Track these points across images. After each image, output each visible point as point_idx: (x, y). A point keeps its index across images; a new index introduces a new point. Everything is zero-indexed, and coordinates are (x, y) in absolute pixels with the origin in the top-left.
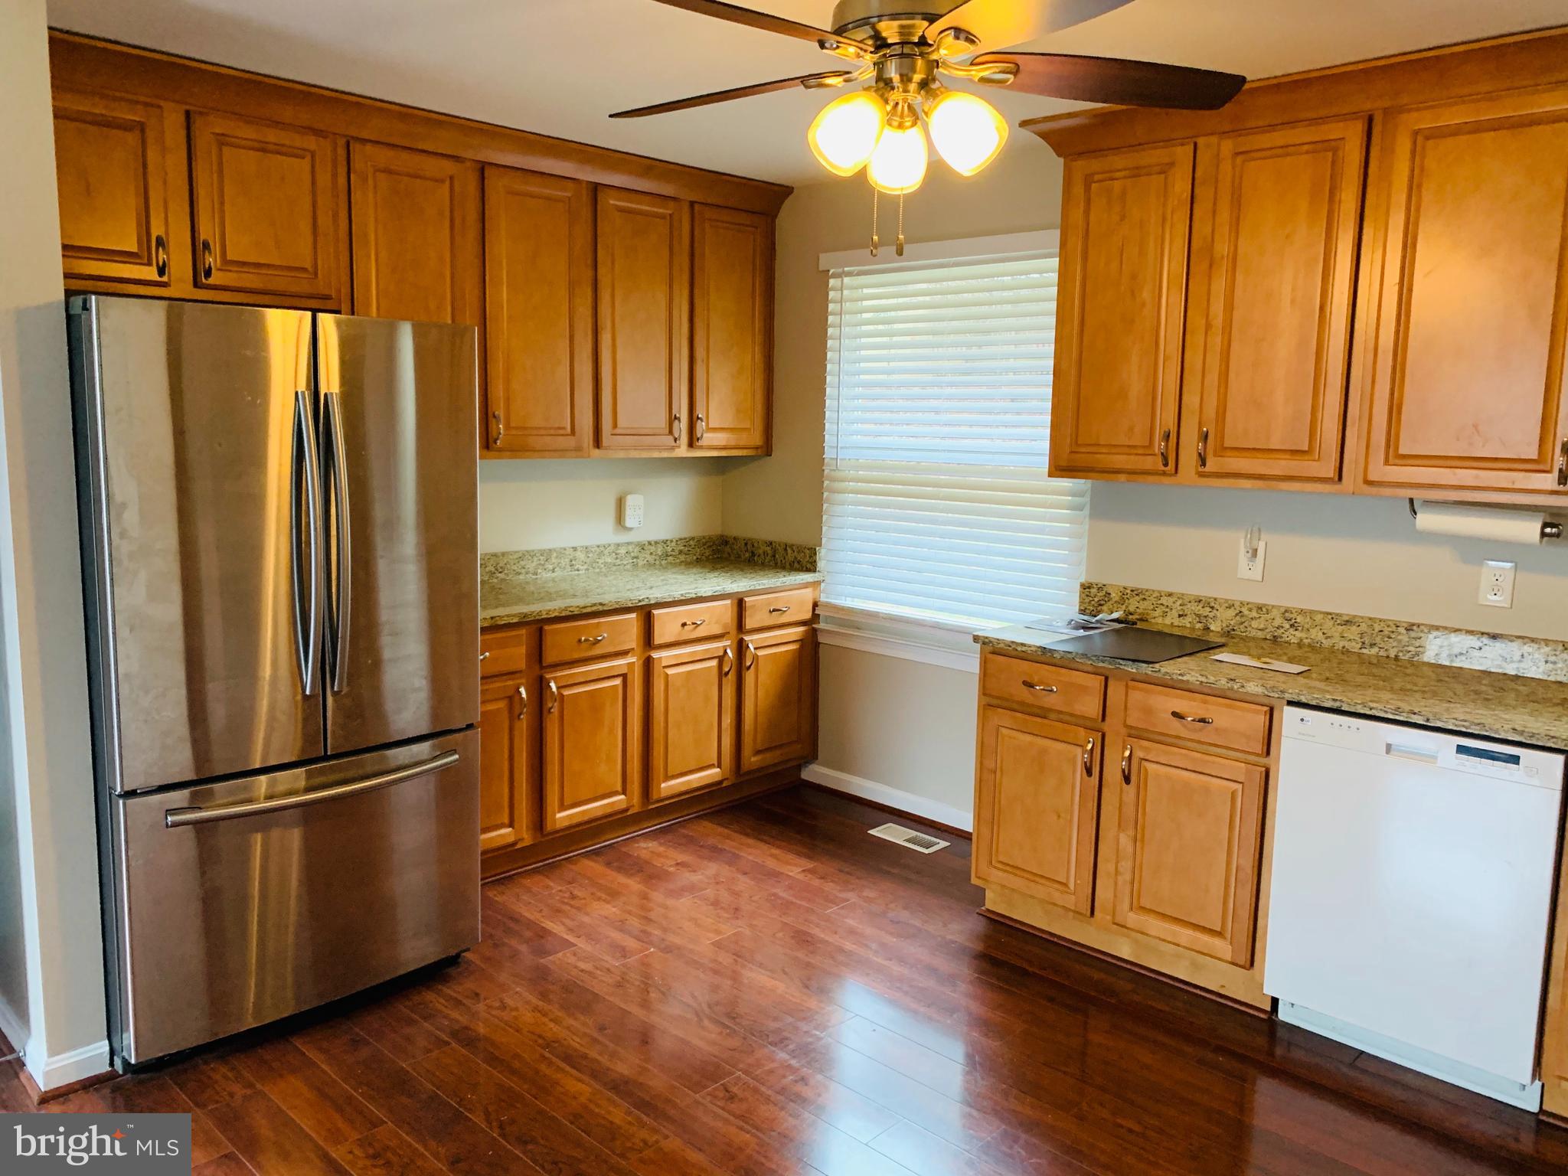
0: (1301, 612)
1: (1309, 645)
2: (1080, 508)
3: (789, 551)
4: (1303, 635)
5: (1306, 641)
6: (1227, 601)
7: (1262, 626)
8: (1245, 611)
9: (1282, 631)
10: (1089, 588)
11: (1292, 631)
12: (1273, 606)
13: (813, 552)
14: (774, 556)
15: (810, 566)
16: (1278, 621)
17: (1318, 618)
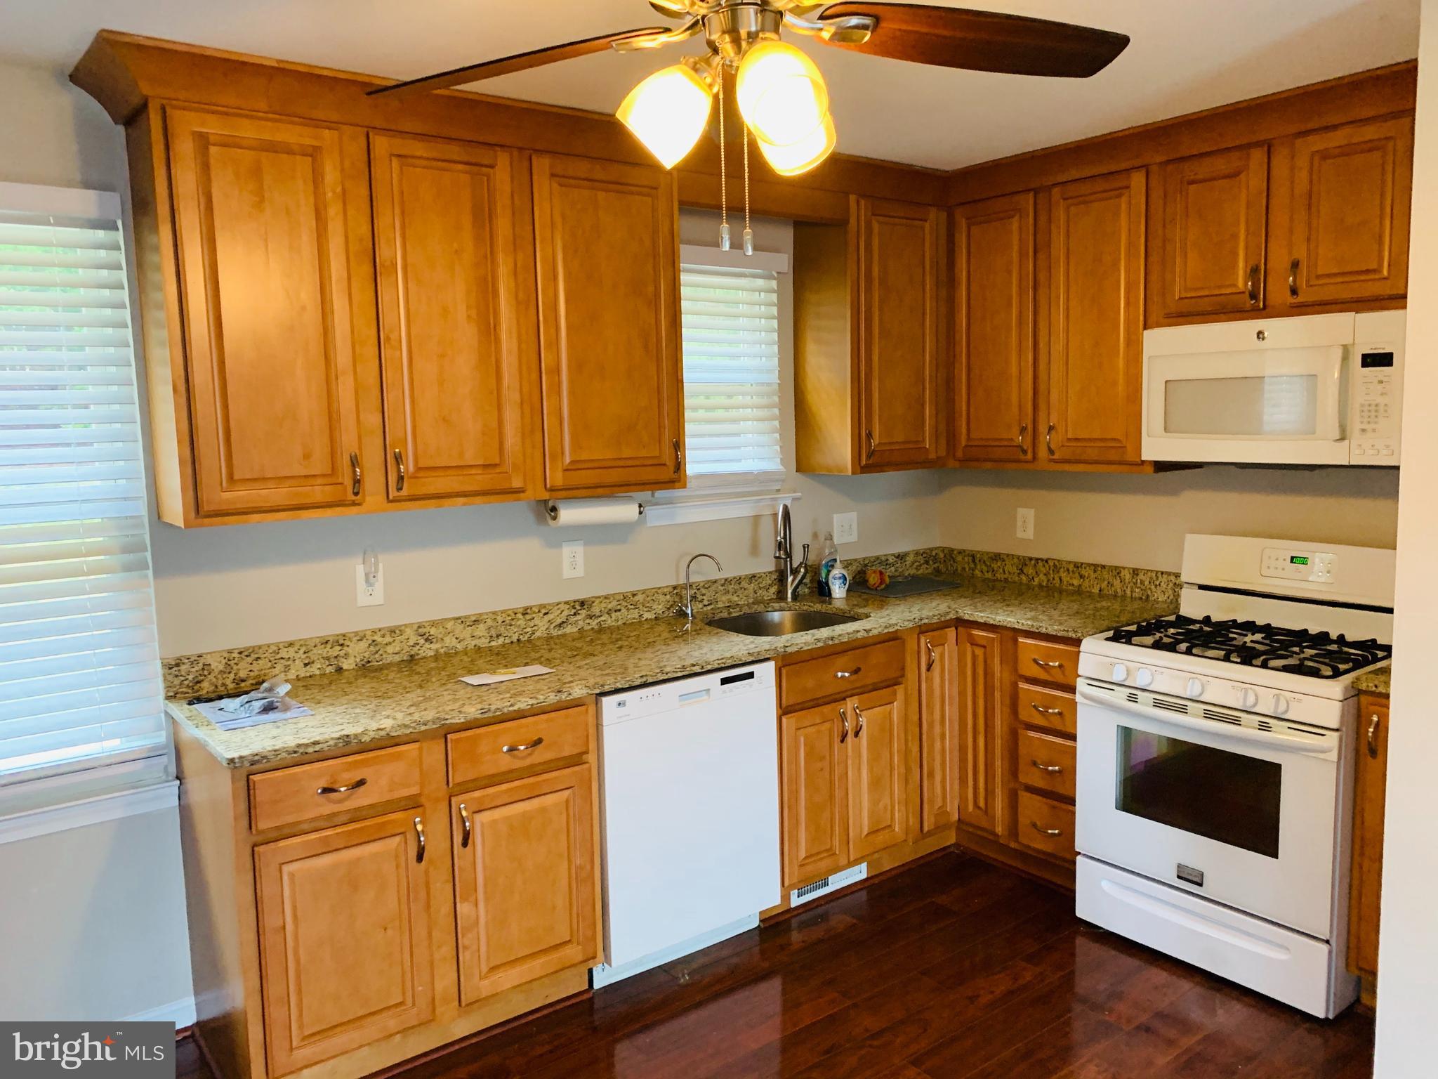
1: (445, 654)
4: (438, 646)
5: (442, 651)
6: (356, 633)
7: (398, 649)
8: (378, 638)
9: (418, 647)
10: (177, 665)
11: (427, 645)
12: (406, 625)
16: (413, 639)
17: (449, 625)
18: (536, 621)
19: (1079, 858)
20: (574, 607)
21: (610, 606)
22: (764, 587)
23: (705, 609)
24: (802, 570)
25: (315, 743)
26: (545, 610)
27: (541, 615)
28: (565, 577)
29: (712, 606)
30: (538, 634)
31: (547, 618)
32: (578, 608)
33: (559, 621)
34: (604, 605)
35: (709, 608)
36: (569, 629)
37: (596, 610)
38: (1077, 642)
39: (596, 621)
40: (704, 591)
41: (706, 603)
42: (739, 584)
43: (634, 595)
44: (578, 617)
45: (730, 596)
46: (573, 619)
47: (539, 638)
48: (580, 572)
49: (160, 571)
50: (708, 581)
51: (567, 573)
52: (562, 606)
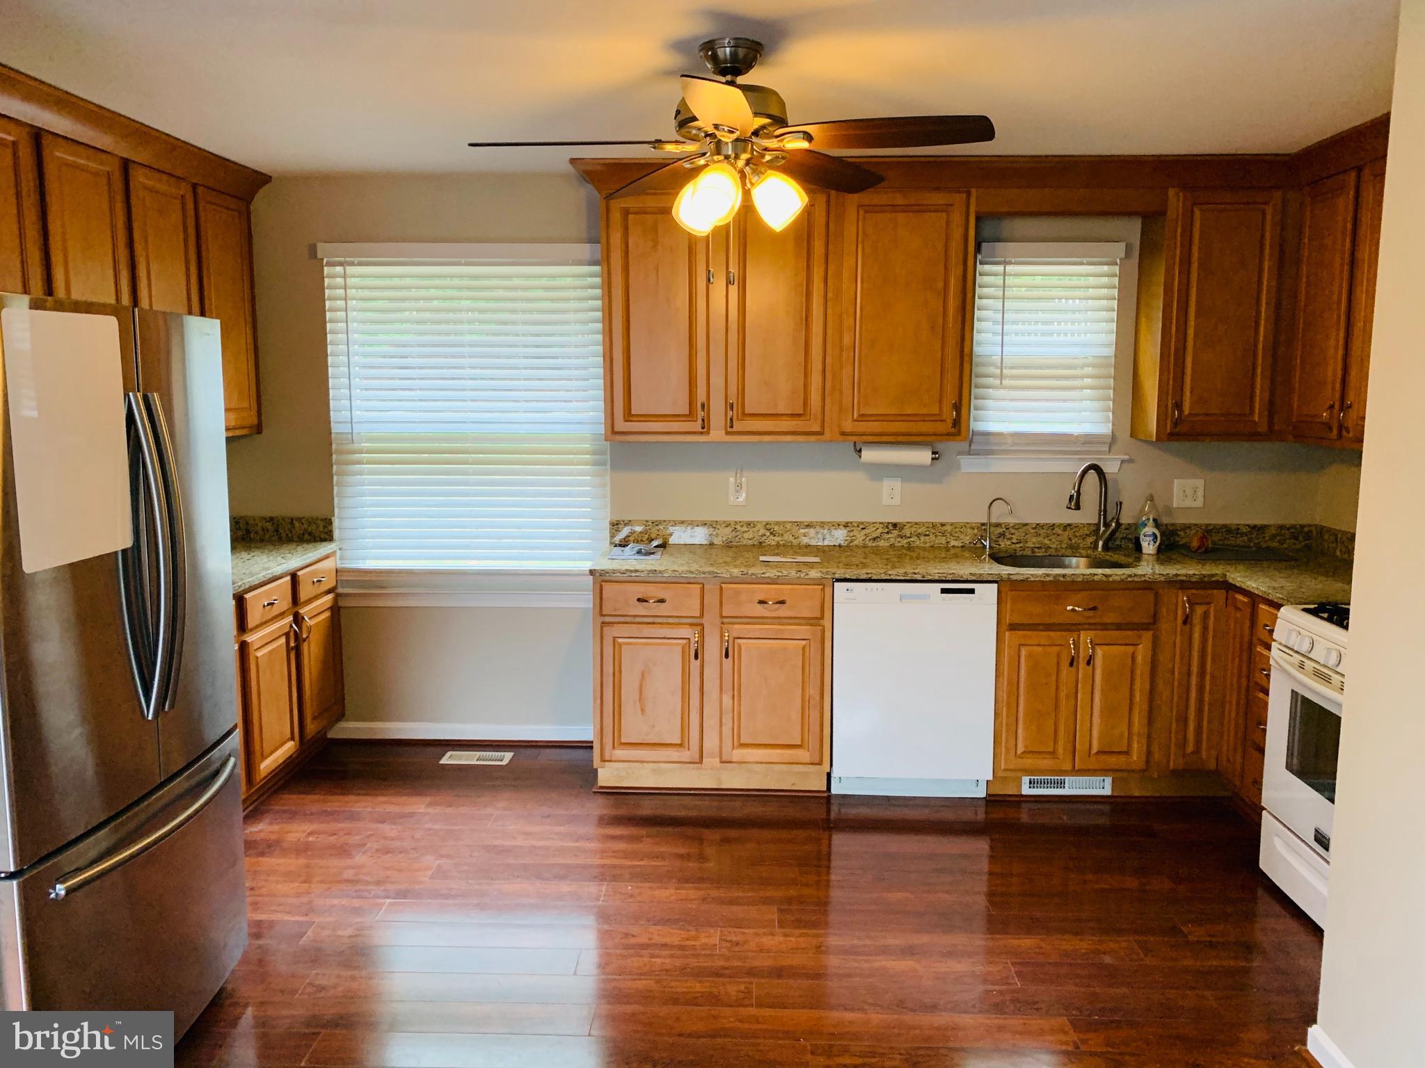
0: (777, 523)
1: (784, 545)
2: (602, 464)
3: (297, 524)
4: (779, 539)
5: (781, 543)
6: (724, 522)
7: (751, 536)
8: (738, 527)
9: (765, 538)
10: (617, 524)
11: (772, 537)
12: (758, 522)
13: (328, 522)
14: (277, 531)
15: (327, 536)
16: (762, 531)
17: (788, 526)
18: (855, 533)
19: (1264, 812)
20: (887, 527)
21: (920, 531)
22: (1081, 536)
23: (1013, 546)
24: (1114, 524)
25: (636, 571)
26: (863, 526)
27: (859, 529)
28: (884, 504)
29: (1022, 545)
30: (855, 543)
31: (864, 532)
32: (891, 528)
33: (874, 535)
34: (915, 529)
35: (1018, 546)
36: (882, 543)
37: (907, 532)
38: (1278, 606)
39: (905, 541)
40: (1013, 531)
41: (1015, 541)
42: (1053, 529)
43: (943, 525)
44: (890, 535)
45: (1040, 539)
46: (886, 536)
47: (857, 546)
48: (897, 501)
49: (615, 467)
50: (1019, 524)
51: (886, 501)
52: (877, 526)
